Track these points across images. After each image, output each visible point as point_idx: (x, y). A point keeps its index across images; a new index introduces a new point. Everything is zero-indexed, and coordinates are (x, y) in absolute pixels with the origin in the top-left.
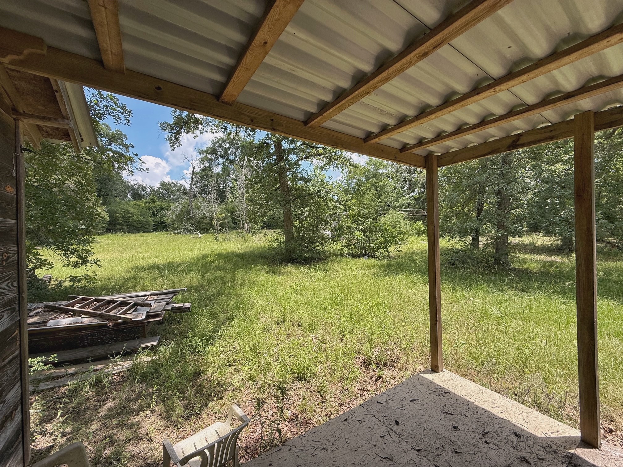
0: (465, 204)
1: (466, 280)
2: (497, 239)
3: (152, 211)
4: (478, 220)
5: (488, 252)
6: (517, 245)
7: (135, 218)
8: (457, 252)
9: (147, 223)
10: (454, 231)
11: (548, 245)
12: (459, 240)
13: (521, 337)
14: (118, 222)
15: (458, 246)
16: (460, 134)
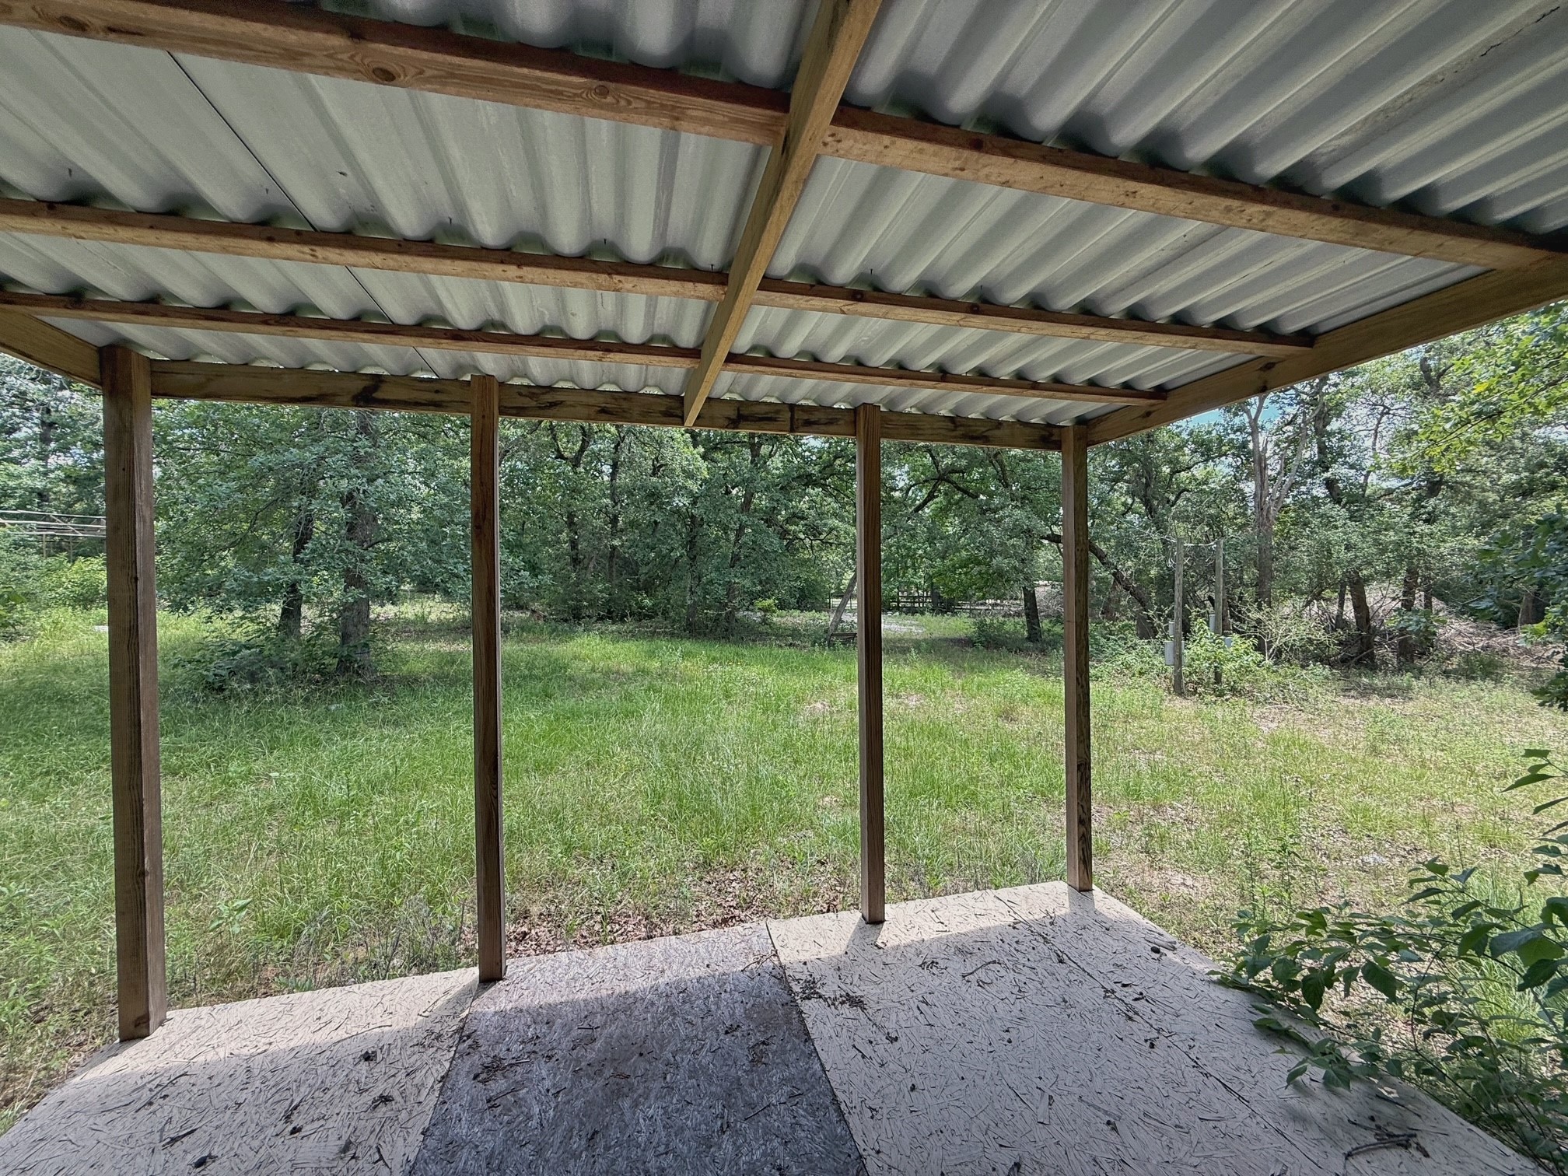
0: (260, 516)
1: (258, 725)
2: (344, 610)
4: (295, 562)
5: (322, 645)
6: (389, 623)
8: (234, 653)
10: (228, 591)
11: (448, 620)
12: (242, 618)
13: (392, 830)
15: (239, 636)
16: (225, 324)
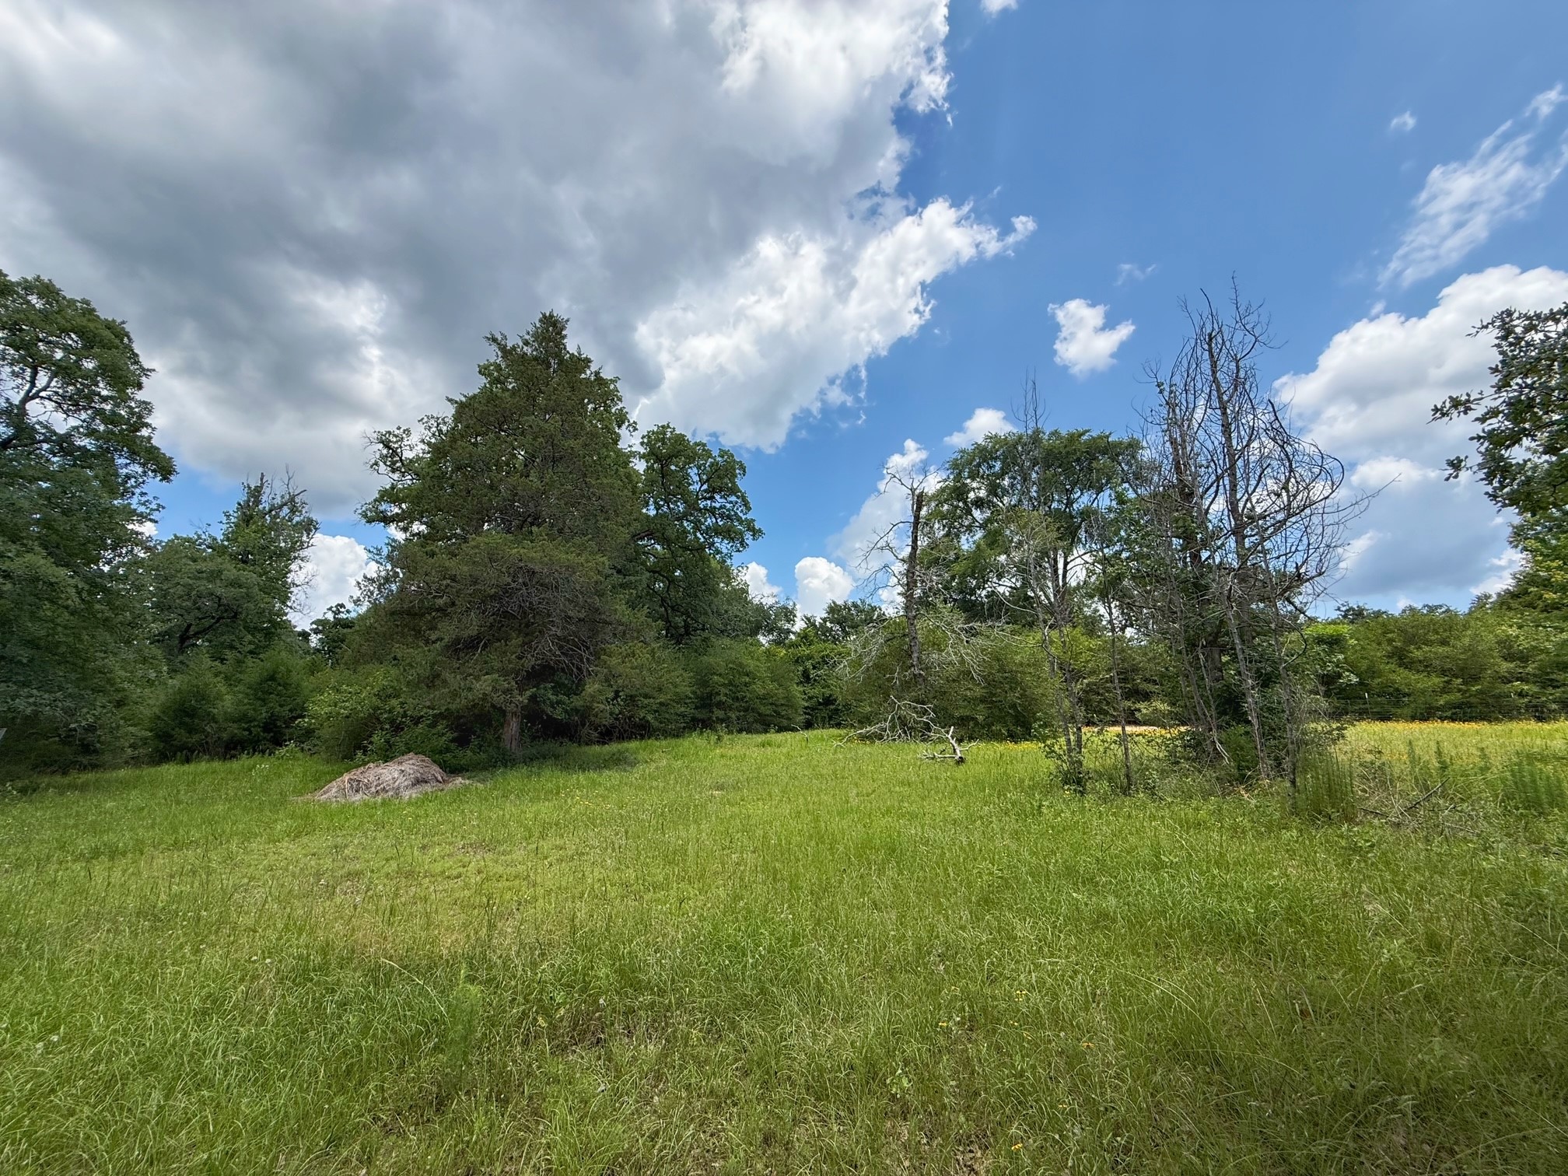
3: (801, 668)
7: (758, 688)
9: (789, 703)
14: (718, 698)
